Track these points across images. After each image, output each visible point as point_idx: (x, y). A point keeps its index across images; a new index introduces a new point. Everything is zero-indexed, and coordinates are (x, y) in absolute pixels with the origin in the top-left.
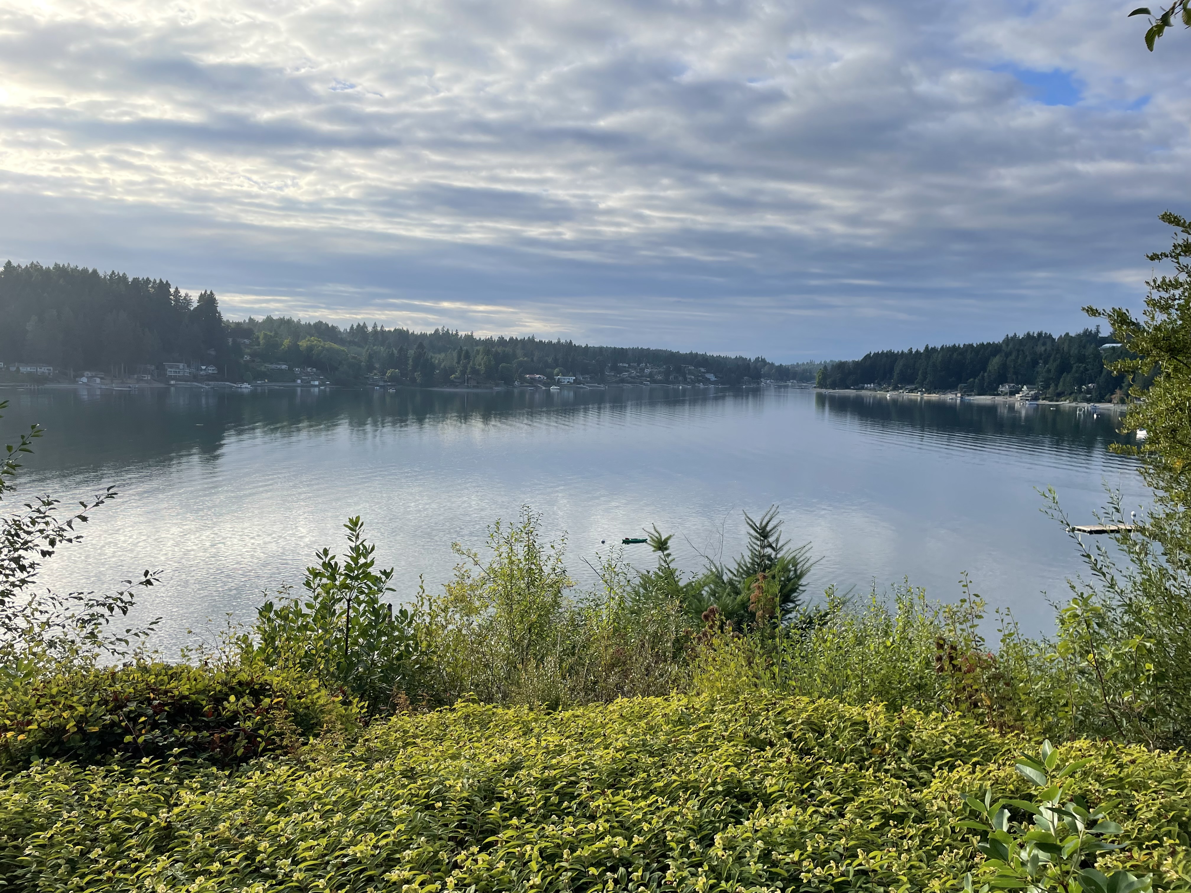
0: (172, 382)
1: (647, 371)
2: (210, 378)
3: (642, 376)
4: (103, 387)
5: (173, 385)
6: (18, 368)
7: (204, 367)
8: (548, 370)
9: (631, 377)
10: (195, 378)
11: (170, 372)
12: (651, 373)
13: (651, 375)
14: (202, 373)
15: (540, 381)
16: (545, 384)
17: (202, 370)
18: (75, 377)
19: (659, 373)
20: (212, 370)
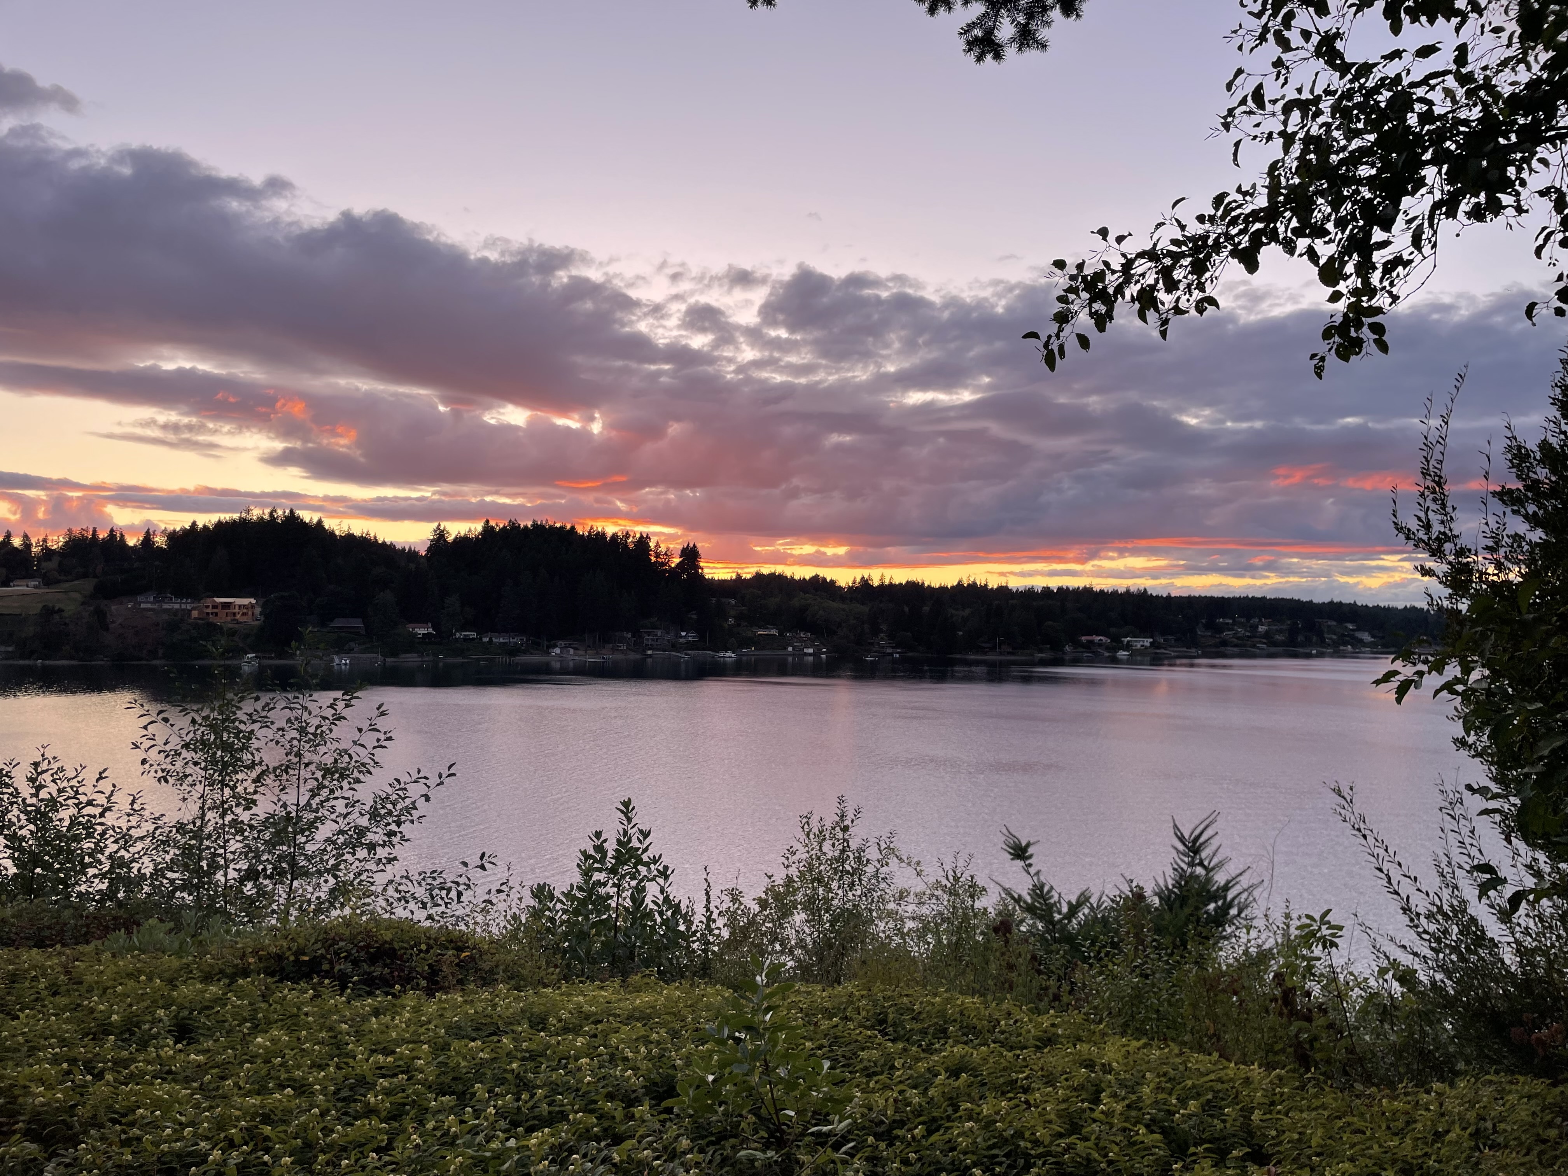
0: (649, 652)
1: (1262, 629)
2: (690, 646)
3: (1255, 637)
4: (577, 658)
5: (650, 656)
6: (491, 639)
7: (683, 634)
8: (1113, 630)
9: (1238, 638)
10: (674, 647)
11: (648, 639)
12: (1267, 632)
13: (1267, 635)
14: (681, 640)
15: (1100, 645)
16: (1107, 648)
17: (682, 637)
18: (549, 647)
19: (1280, 631)
20: (692, 637)
